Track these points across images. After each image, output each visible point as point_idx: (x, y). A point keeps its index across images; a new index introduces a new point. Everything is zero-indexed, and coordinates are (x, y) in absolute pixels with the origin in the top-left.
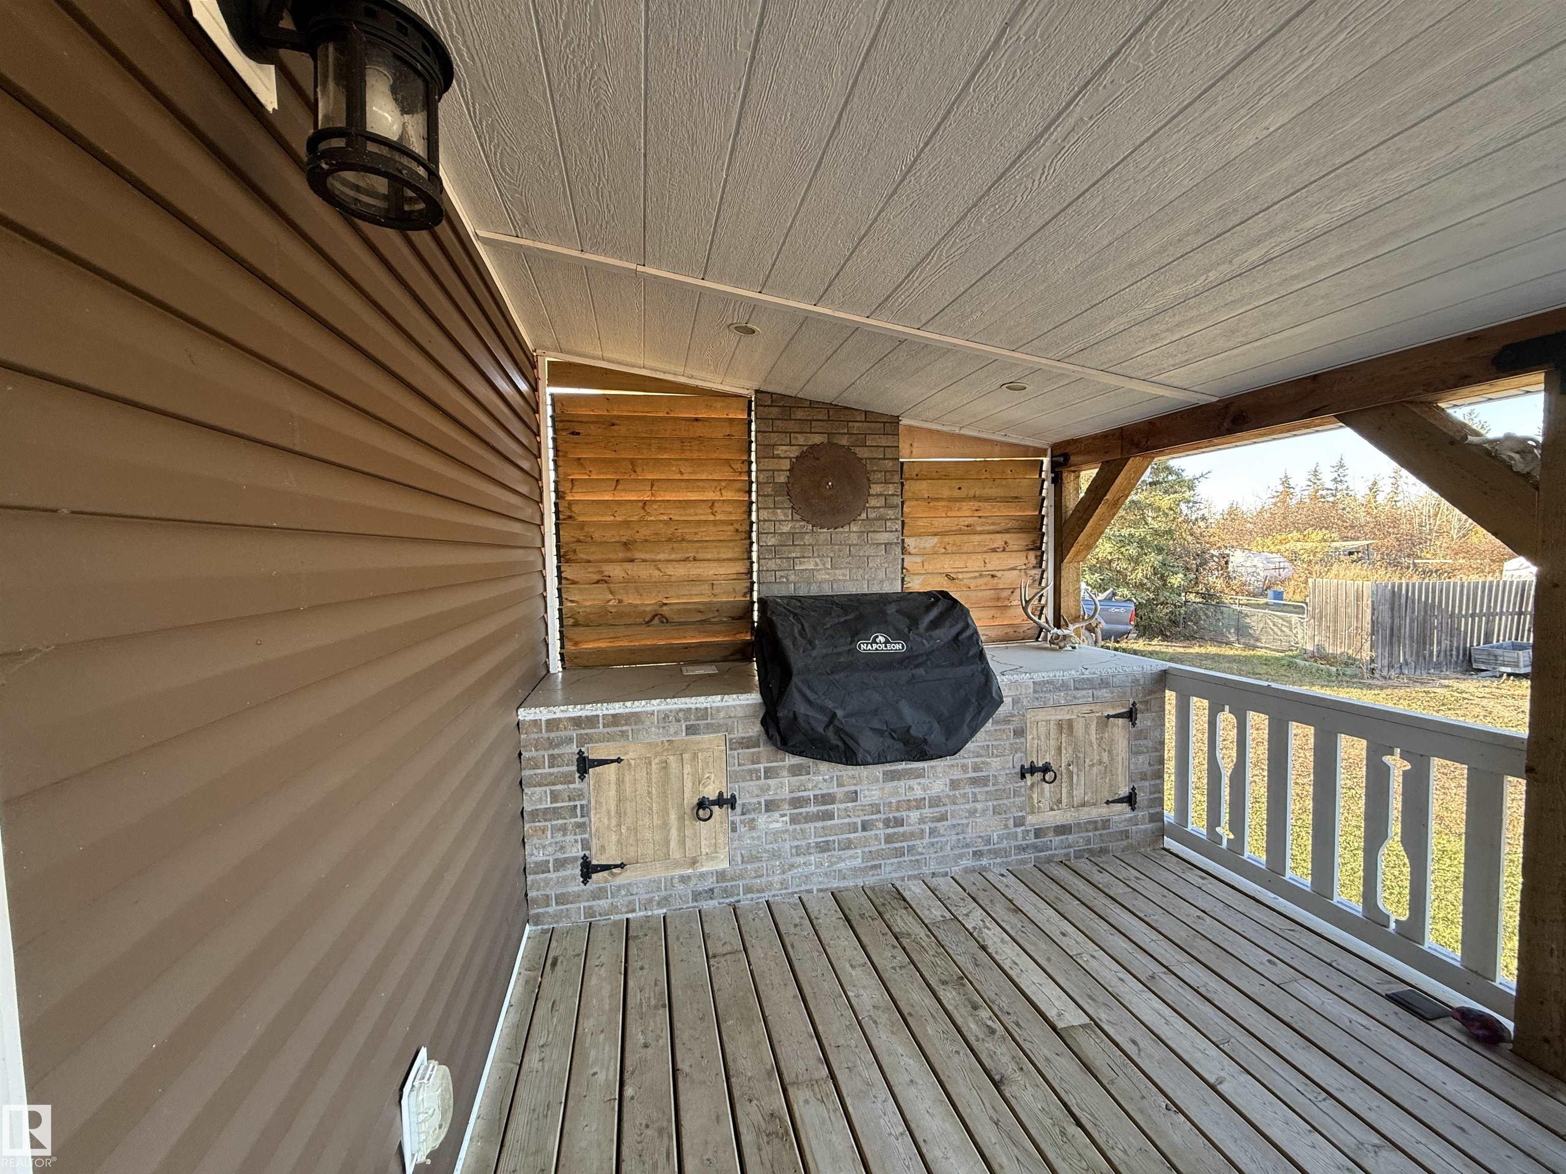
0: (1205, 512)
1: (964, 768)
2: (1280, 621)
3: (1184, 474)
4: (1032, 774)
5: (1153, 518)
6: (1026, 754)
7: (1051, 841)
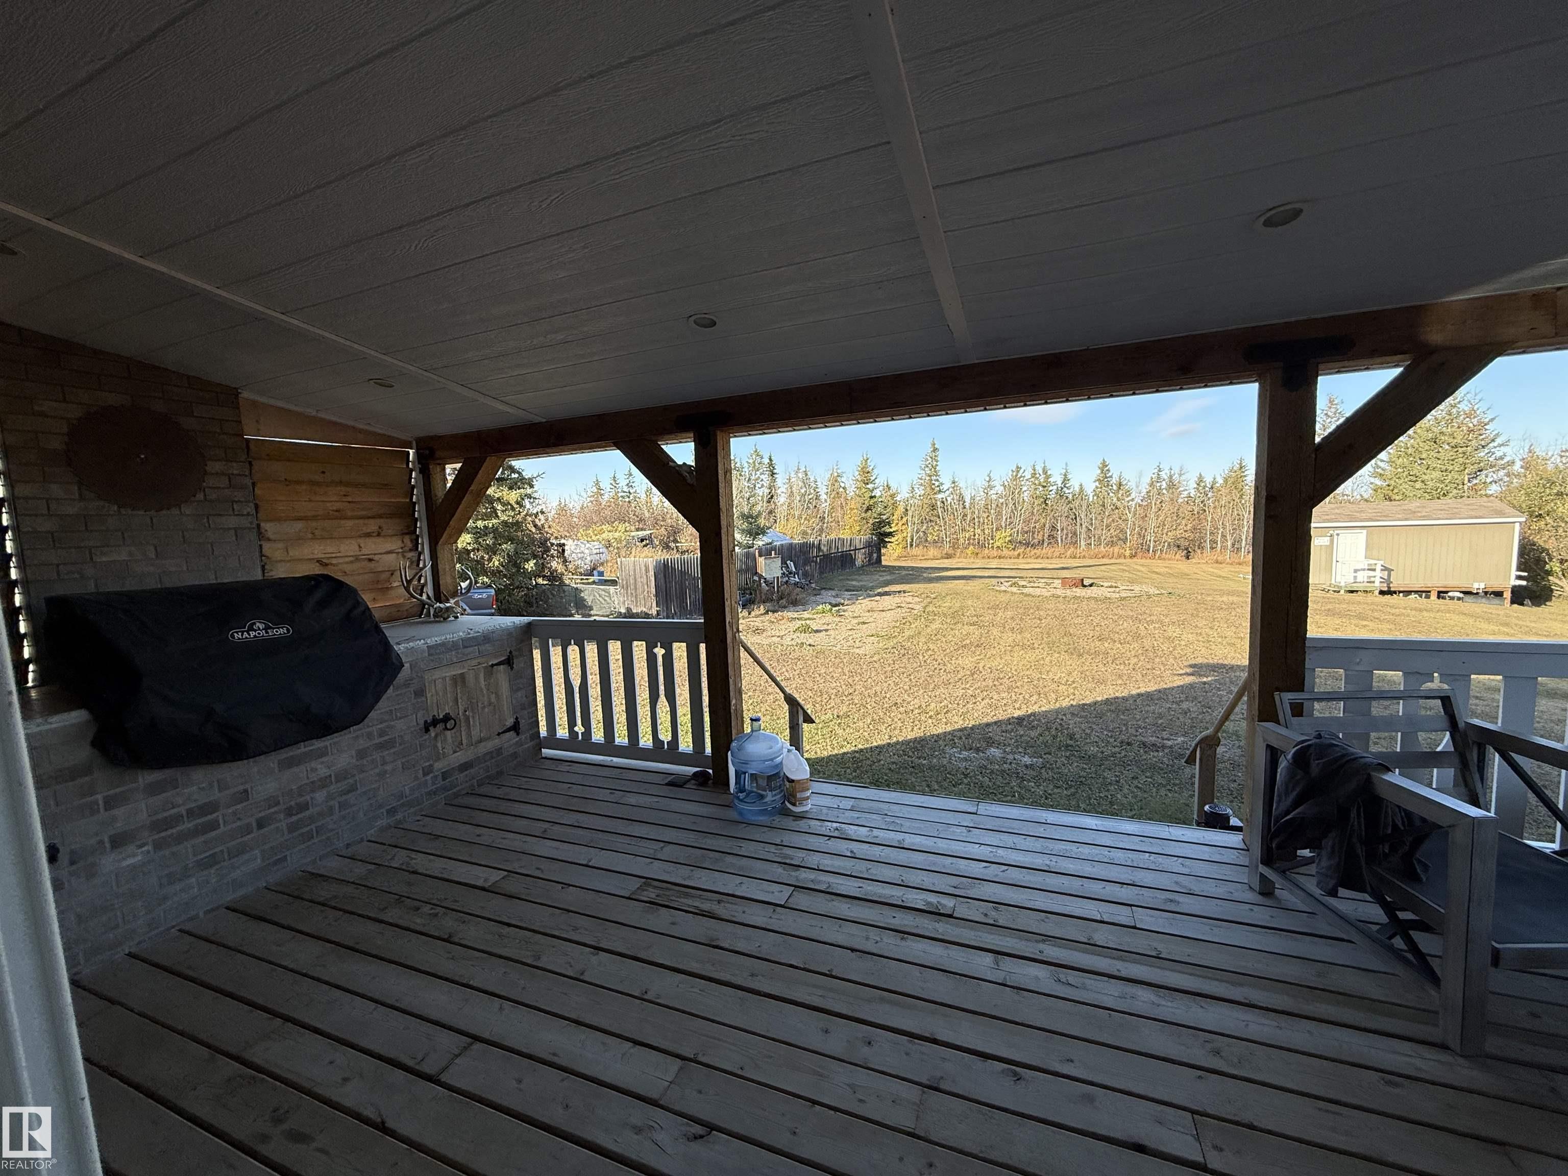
0: (543, 507)
1: (370, 736)
2: (603, 593)
3: (524, 474)
4: (435, 727)
5: (503, 511)
6: (427, 710)
7: (457, 779)
